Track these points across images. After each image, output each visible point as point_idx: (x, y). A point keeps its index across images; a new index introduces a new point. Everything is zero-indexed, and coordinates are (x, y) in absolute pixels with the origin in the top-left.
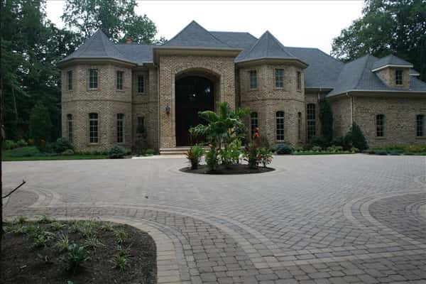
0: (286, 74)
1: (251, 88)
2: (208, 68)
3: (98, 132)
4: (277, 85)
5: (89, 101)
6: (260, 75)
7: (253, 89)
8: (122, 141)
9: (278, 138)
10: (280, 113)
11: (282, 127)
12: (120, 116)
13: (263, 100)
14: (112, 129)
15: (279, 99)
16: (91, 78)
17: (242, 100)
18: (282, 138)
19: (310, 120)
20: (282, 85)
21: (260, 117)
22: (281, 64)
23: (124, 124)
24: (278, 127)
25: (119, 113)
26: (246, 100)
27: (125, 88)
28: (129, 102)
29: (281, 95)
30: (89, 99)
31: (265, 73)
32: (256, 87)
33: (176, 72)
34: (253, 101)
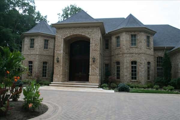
0: (138, 37)
1: (117, 47)
2: (83, 34)
3: (32, 71)
4: (132, 44)
5: (29, 55)
6: (121, 39)
7: (118, 48)
8: (45, 76)
9: (132, 78)
10: (134, 63)
11: (135, 71)
12: (45, 63)
13: (123, 54)
14: (39, 70)
15: (133, 53)
16: (31, 43)
17: (112, 54)
18: (135, 78)
19: (159, 67)
20: (135, 44)
21: (121, 65)
22: (135, 31)
23: (47, 67)
24: (132, 71)
25: (44, 61)
26: (115, 54)
27: (50, 48)
28: (51, 56)
29: (135, 50)
30: (29, 54)
31: (124, 37)
32: (119, 46)
33: (64, 38)
34: (117, 55)
